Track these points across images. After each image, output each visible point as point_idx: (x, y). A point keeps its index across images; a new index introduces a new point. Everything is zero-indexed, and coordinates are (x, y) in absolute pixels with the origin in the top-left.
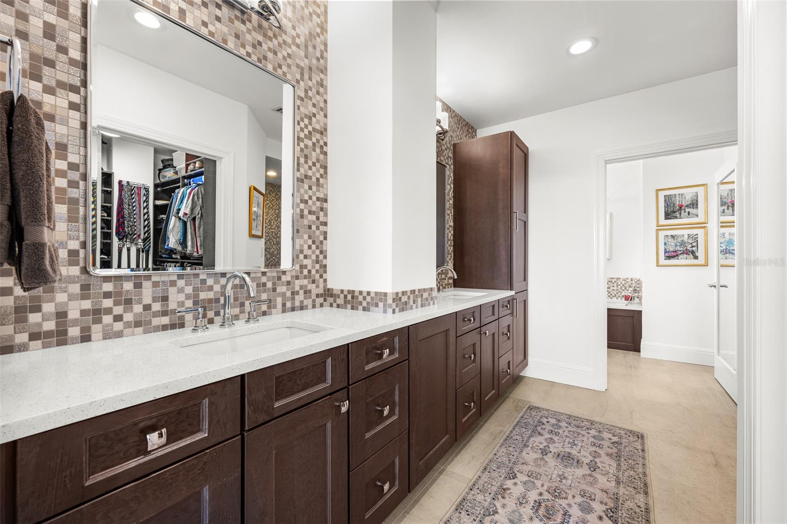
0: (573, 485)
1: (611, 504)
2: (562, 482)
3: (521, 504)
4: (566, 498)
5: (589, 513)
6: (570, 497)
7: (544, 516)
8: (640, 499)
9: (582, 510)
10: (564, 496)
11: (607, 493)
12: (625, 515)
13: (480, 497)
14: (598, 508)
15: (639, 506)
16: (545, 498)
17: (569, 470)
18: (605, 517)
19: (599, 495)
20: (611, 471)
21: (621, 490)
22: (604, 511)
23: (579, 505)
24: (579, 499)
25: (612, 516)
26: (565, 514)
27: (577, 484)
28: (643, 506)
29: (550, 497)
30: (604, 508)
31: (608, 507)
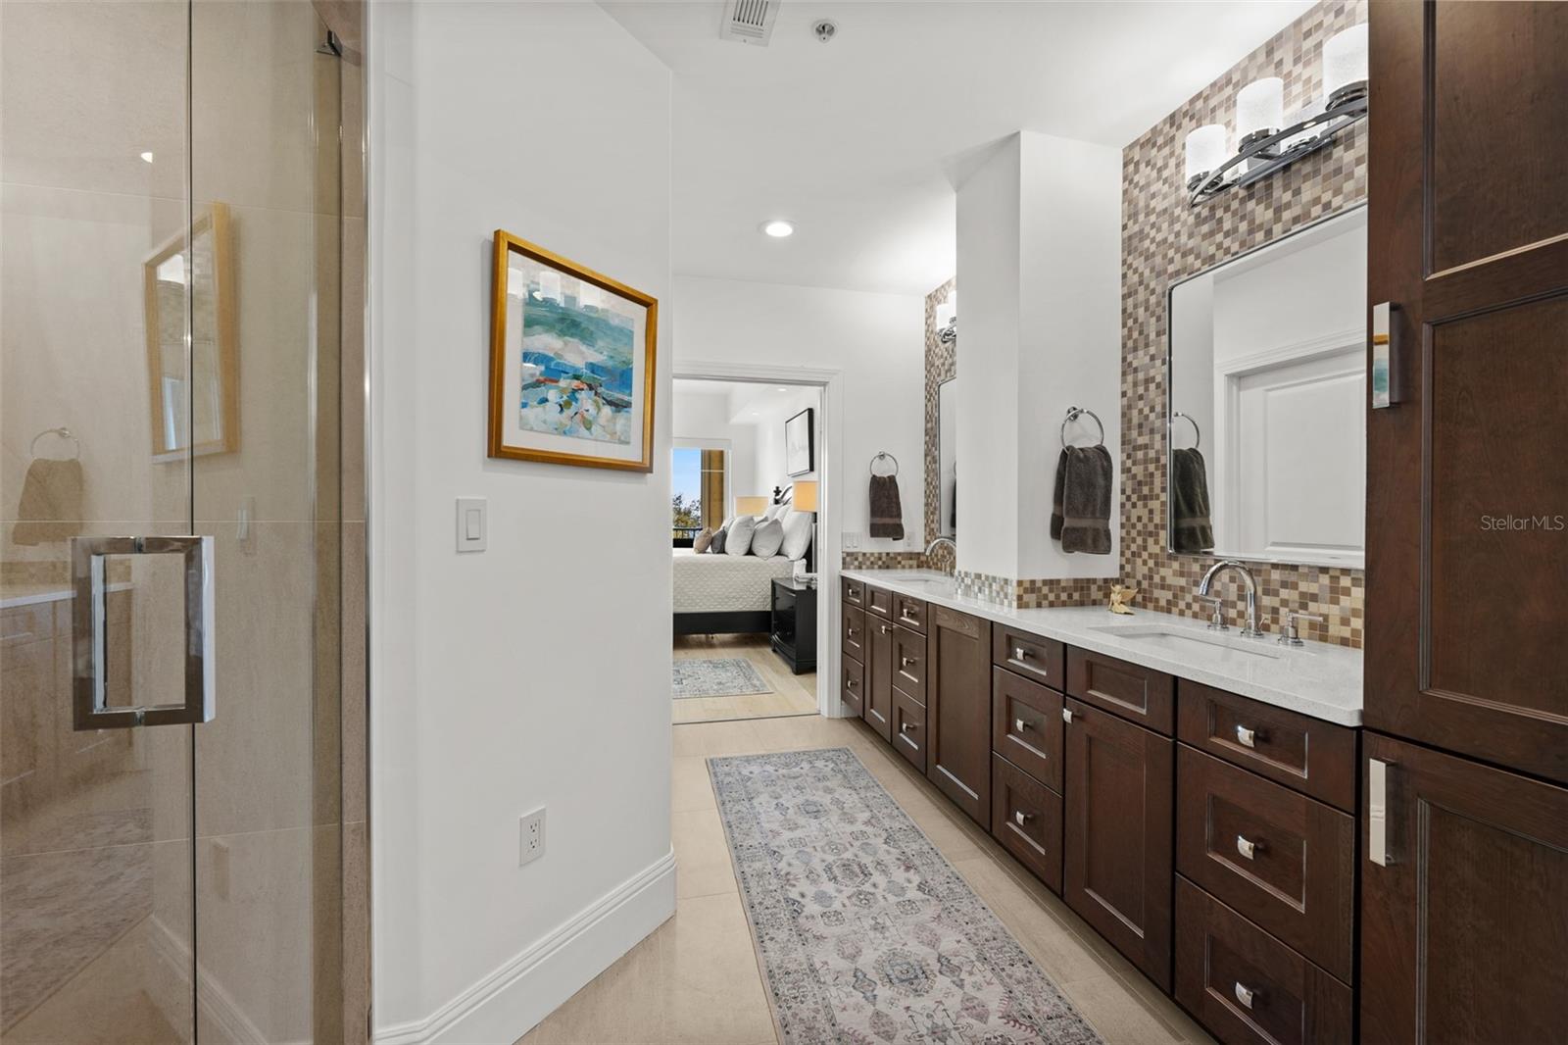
0: (858, 923)
1: (801, 920)
2: (872, 918)
3: (879, 864)
4: (849, 898)
5: (816, 893)
6: (846, 902)
7: (849, 865)
8: (774, 956)
9: (824, 893)
10: (854, 899)
11: (814, 936)
12: (782, 915)
13: (915, 846)
14: (812, 908)
15: (772, 939)
16: (867, 885)
17: (885, 949)
18: (800, 899)
19: (819, 927)
20: (833, 990)
21: (800, 954)
22: (804, 906)
23: (831, 898)
24: (837, 906)
25: (794, 904)
26: (835, 878)
27: (856, 928)
28: (768, 944)
29: (863, 888)
30: (807, 911)
31: (803, 914)
